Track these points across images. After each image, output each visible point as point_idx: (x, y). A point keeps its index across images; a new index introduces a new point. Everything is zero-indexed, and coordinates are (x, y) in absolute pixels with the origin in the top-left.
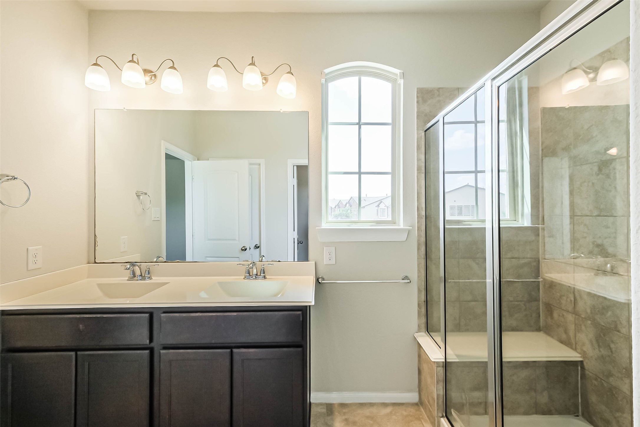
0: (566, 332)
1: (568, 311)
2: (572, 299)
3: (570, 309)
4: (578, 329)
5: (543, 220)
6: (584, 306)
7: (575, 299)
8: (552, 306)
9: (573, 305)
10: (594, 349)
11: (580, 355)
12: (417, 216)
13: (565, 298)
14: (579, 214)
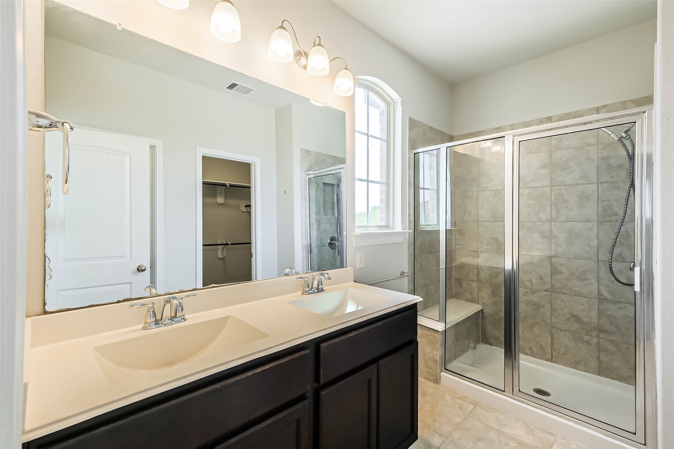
0: (472, 294)
1: (473, 281)
2: (477, 272)
3: (475, 279)
4: (480, 290)
5: (455, 225)
6: (484, 275)
7: (478, 272)
8: (461, 280)
9: (477, 276)
10: (491, 299)
11: (481, 306)
12: (408, 222)
13: (471, 273)
14: (481, 220)
